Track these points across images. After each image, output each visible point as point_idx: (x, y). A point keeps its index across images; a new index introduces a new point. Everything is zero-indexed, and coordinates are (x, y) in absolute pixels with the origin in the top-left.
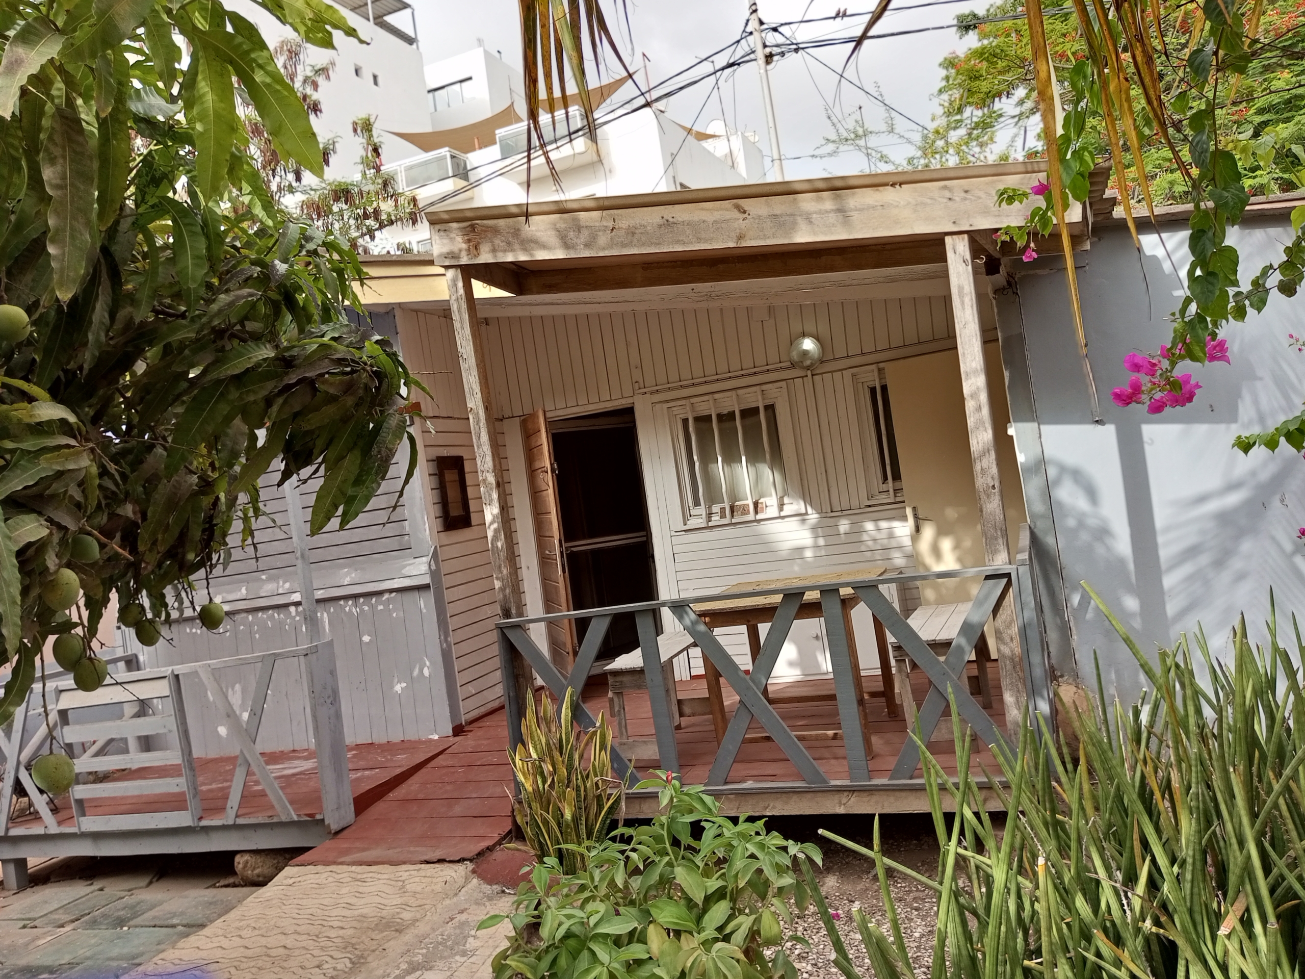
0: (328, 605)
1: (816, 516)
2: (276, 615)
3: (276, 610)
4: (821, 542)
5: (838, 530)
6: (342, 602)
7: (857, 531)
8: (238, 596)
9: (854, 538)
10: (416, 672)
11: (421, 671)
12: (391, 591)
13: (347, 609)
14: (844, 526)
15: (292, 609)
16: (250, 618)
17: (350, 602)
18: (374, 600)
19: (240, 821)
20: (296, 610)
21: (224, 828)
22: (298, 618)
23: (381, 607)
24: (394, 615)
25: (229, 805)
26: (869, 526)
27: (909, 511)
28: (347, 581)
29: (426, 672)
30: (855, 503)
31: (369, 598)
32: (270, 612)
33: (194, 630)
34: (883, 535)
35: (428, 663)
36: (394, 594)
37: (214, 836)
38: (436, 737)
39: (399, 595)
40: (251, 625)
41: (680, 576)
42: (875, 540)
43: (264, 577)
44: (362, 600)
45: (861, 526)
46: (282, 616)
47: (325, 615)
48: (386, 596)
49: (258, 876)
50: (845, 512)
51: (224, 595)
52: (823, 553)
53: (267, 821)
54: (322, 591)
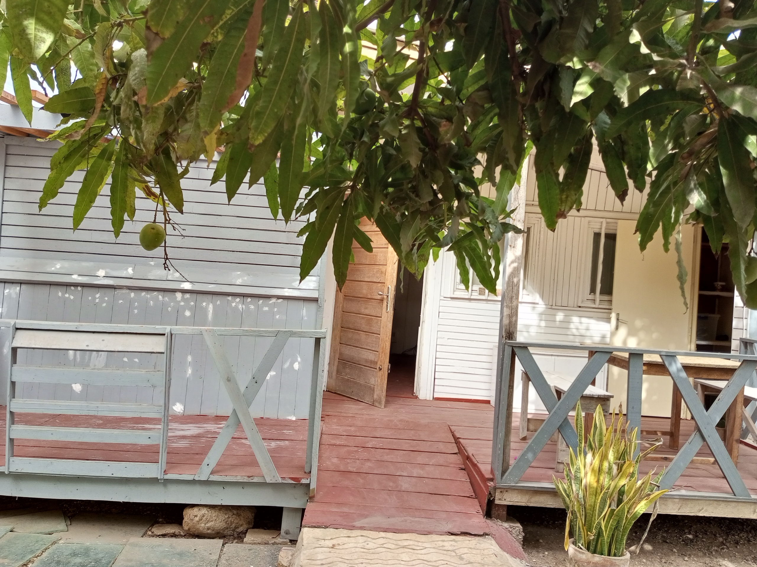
0: (215, 297)
1: (544, 306)
2: (160, 297)
3: (162, 293)
4: (543, 324)
5: (555, 318)
6: (230, 298)
7: (567, 322)
8: (124, 274)
9: (564, 325)
10: (286, 365)
11: (292, 364)
12: (279, 297)
13: (234, 304)
14: (560, 316)
15: (179, 295)
16: (132, 295)
17: (238, 300)
18: (261, 302)
19: (215, 478)
20: (183, 297)
21: (193, 482)
22: (182, 304)
23: (266, 309)
24: (277, 317)
25: (206, 461)
26: (575, 319)
27: (613, 316)
28: (239, 281)
29: (296, 366)
30: (571, 303)
31: (257, 299)
32: (155, 293)
33: (67, 295)
34: (584, 326)
35: (299, 359)
36: (281, 300)
37: (172, 488)
38: (294, 418)
39: (286, 302)
40: (131, 302)
41: (441, 328)
42: (577, 329)
43: (152, 263)
44: (249, 300)
45: (571, 319)
46: (166, 299)
47: (211, 306)
48: (273, 300)
49: (208, 529)
50: (563, 307)
51: (108, 270)
52: (542, 331)
53: (246, 480)
54: (213, 286)
